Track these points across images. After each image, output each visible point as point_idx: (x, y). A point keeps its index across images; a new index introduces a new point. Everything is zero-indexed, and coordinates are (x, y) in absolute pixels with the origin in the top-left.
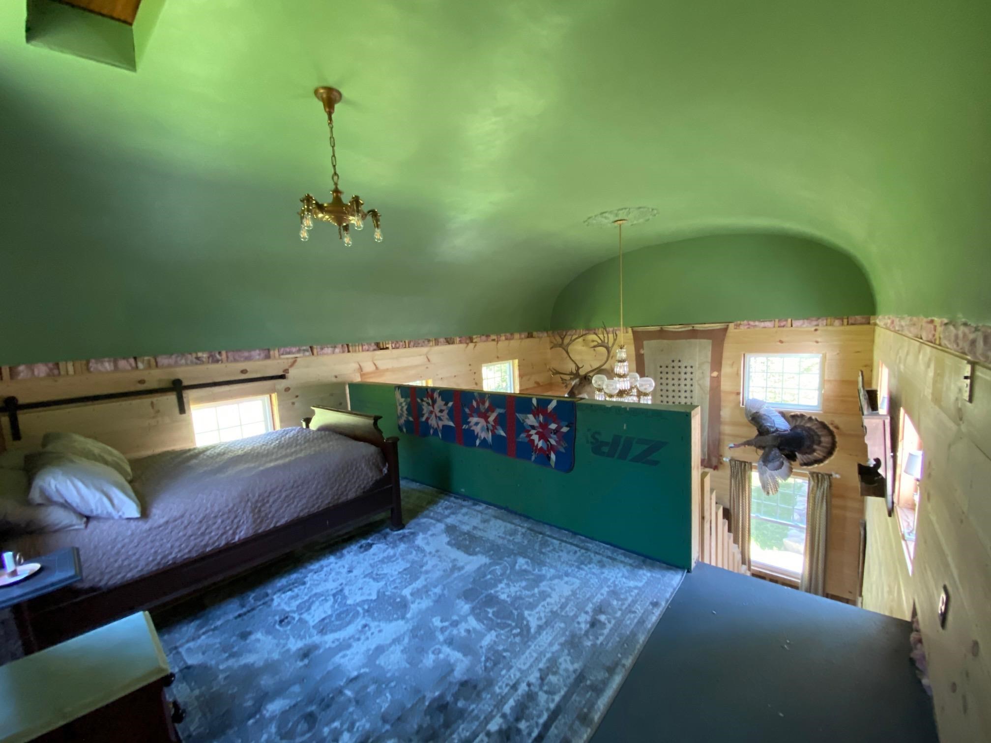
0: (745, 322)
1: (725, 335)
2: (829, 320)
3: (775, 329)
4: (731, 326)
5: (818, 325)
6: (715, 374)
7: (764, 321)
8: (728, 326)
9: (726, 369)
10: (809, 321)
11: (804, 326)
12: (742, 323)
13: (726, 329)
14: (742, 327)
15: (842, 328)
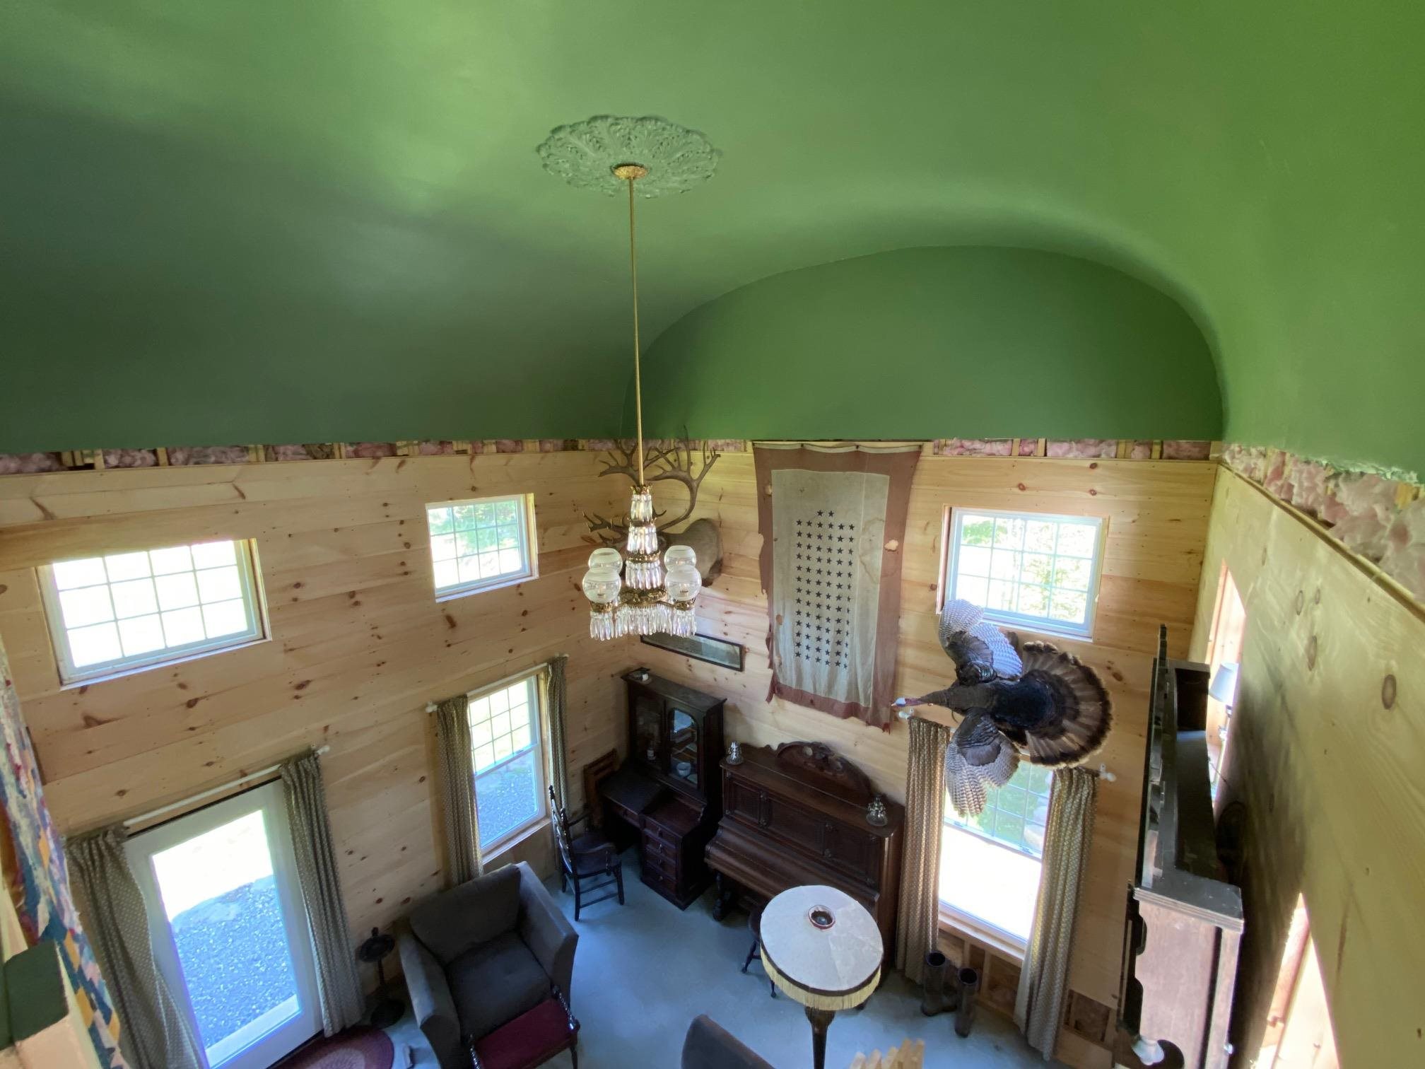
0: (955, 442)
1: (914, 467)
2: (1122, 446)
3: (1012, 459)
4: (928, 447)
5: (1098, 456)
6: (893, 544)
7: (991, 442)
8: (920, 447)
9: (914, 536)
10: (1080, 446)
11: (1071, 455)
12: (949, 442)
13: (917, 454)
14: (946, 451)
15: (1147, 465)
